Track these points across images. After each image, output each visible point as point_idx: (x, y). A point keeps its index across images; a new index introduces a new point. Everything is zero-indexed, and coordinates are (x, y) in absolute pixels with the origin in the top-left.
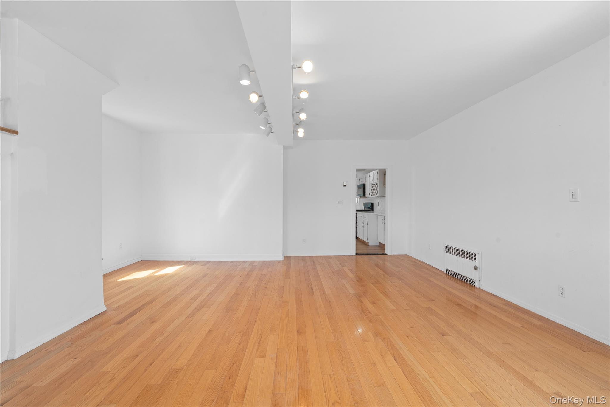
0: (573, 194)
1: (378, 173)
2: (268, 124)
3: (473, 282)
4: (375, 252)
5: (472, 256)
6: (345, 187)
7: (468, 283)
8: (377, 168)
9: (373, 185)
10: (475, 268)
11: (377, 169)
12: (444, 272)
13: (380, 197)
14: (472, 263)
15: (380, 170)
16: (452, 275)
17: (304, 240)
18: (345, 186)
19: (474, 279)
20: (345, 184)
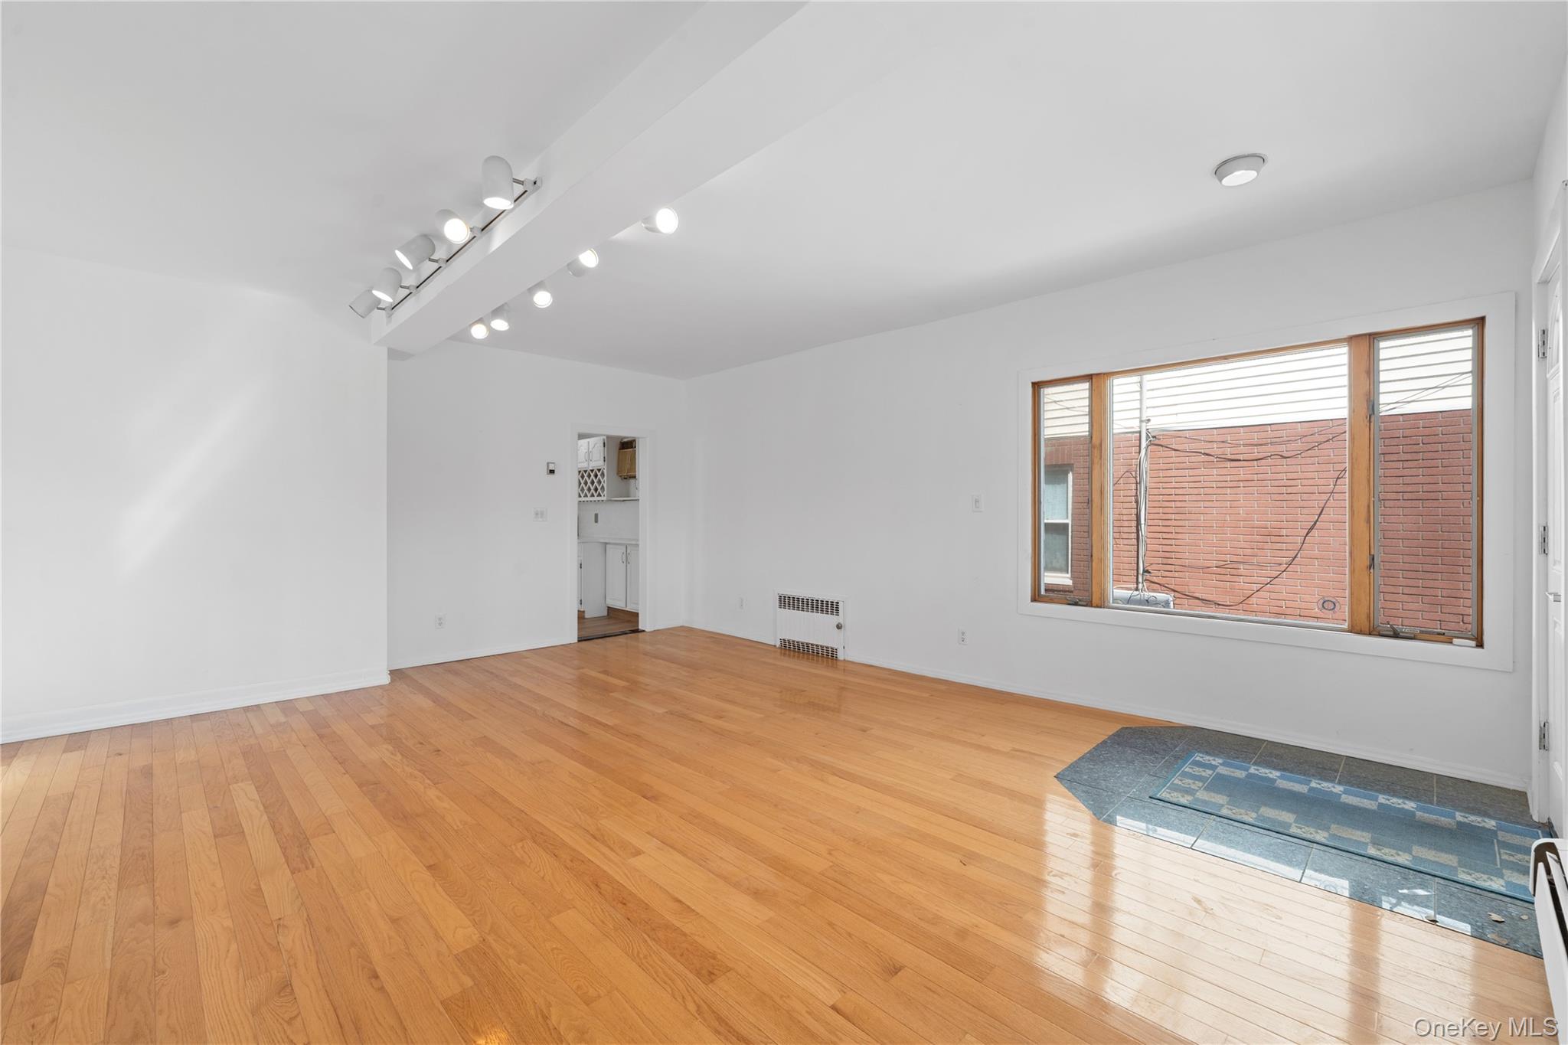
0: (977, 501)
1: (604, 443)
2: (400, 289)
3: (834, 651)
4: (600, 631)
5: (831, 607)
6: (551, 476)
7: (827, 656)
8: (601, 433)
9: (586, 471)
10: (839, 627)
11: (602, 435)
12: (775, 646)
13: (609, 501)
14: (833, 619)
15: (608, 437)
16: (792, 649)
17: (440, 619)
18: (552, 472)
19: (835, 647)
20: (551, 467)
